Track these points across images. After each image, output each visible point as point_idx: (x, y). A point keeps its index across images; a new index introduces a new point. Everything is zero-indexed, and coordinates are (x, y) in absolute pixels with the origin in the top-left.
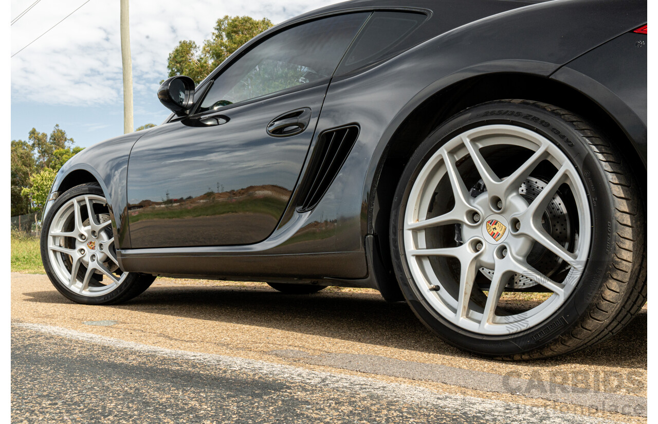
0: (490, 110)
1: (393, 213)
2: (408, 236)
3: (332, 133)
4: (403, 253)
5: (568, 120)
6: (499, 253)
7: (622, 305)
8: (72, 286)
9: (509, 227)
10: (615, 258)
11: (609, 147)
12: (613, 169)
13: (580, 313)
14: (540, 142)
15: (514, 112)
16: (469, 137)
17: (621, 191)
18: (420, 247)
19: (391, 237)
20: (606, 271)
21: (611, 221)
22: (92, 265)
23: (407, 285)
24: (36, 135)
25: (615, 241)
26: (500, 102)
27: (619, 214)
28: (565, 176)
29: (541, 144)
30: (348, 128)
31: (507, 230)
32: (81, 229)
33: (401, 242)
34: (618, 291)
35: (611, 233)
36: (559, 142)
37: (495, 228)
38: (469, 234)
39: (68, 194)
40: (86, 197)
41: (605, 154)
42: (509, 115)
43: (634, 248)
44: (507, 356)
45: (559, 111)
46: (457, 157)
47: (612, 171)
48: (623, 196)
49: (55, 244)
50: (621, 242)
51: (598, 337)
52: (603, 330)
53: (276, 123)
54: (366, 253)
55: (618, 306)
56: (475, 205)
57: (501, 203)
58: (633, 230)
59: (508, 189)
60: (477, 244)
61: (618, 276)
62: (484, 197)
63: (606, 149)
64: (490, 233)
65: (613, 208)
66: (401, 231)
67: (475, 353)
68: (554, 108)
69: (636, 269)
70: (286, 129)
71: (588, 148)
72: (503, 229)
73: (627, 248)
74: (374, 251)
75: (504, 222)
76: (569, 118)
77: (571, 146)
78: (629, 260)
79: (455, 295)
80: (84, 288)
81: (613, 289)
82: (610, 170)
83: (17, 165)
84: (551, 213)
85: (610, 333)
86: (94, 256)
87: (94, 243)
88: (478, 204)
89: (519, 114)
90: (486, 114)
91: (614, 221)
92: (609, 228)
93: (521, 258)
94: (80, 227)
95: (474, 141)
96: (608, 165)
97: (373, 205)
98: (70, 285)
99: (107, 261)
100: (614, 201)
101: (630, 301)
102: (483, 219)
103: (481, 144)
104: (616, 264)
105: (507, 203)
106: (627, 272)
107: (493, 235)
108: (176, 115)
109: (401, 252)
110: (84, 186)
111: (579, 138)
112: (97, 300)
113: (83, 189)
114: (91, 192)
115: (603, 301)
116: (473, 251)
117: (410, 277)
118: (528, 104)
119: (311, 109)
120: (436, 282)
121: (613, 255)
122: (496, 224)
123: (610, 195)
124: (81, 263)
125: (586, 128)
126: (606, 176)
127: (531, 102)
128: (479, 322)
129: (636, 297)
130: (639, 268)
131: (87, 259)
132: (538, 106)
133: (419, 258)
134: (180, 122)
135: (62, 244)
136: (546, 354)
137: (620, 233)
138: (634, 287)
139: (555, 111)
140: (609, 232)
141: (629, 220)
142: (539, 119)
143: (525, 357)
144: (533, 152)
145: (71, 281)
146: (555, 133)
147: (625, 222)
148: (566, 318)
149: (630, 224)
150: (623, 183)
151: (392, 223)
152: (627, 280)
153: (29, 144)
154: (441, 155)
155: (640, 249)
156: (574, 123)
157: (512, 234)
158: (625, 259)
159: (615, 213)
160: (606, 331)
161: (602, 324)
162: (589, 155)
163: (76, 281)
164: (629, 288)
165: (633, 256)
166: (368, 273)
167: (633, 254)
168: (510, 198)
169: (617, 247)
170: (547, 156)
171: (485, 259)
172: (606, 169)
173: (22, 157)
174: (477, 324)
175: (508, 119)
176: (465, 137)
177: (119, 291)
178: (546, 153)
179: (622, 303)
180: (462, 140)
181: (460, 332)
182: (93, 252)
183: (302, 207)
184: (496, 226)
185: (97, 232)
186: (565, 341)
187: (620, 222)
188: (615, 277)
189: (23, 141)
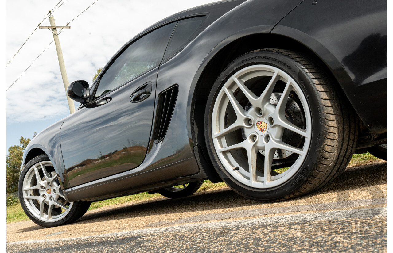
0: (244, 59)
1: (205, 130)
2: (216, 142)
3: (165, 93)
4: (215, 152)
5: (286, 55)
6: (266, 140)
7: (338, 153)
8: (42, 218)
9: (269, 124)
10: (326, 126)
11: (312, 65)
12: (315, 76)
13: (314, 163)
14: (273, 70)
15: (256, 57)
16: (236, 77)
17: (322, 88)
18: (224, 147)
19: (207, 144)
20: (323, 135)
21: (319, 106)
22: (51, 203)
23: (220, 170)
24: (24, 141)
25: (324, 117)
26: (248, 53)
27: (323, 101)
28: (291, 86)
29: (274, 71)
30: (173, 88)
31: (268, 125)
32: (41, 183)
33: (213, 146)
34: (333, 145)
35: (321, 112)
36: (283, 68)
37: (261, 126)
38: (248, 133)
39: (30, 164)
40: (41, 163)
41: (309, 69)
42: (254, 59)
43: (336, 119)
44: (281, 198)
45: (280, 51)
46: (234, 90)
47: (315, 77)
48: (323, 90)
49: (28, 195)
50: (327, 117)
51: (330, 175)
52: (332, 171)
53: (134, 94)
54: (195, 158)
55: (336, 154)
56: (248, 115)
57: (261, 110)
58: (333, 109)
59: (263, 101)
60: (253, 137)
61: (330, 136)
62: (252, 110)
63: (310, 66)
64: (259, 129)
65: (319, 98)
66: (211, 140)
67: (264, 201)
68: (277, 50)
69: (341, 131)
70: (141, 97)
71: (298, 67)
72: (266, 125)
73: (332, 119)
74: (199, 155)
75: (265, 120)
76: (286, 54)
77: (290, 68)
78: (334, 126)
79: (247, 169)
80: (49, 218)
81: (329, 144)
82: (313, 77)
83: (16, 161)
84: (291, 110)
85: (338, 172)
86: (51, 197)
87: (50, 190)
88: (250, 114)
89: (259, 58)
90: (242, 62)
91: (321, 106)
92: (319, 110)
93: (278, 140)
94: (40, 181)
95: (240, 78)
96: (312, 75)
97: (194, 129)
98: (41, 218)
99: (60, 198)
100: (318, 94)
101: (343, 151)
102: (254, 122)
103: (245, 79)
104: (327, 130)
105: (265, 110)
106: (335, 133)
107: (261, 130)
108: (82, 104)
109: (213, 152)
110: (38, 157)
111: (293, 63)
112: (58, 223)
113: (38, 159)
114: (43, 160)
115: (325, 153)
116: (252, 142)
117: (221, 165)
118: (263, 51)
119: (151, 82)
120: (236, 165)
121: (324, 125)
122: (261, 124)
123: (316, 91)
124: (45, 203)
125: (296, 57)
126: (312, 81)
127: (265, 49)
128: (263, 182)
129: (346, 147)
130: (342, 130)
131: (48, 200)
132: (269, 51)
133: (224, 153)
134: (85, 107)
135: (32, 194)
136: (302, 192)
137: (325, 112)
138: (343, 142)
139: (278, 51)
140: (320, 112)
141: (330, 103)
142: (270, 58)
143: (292, 196)
144: (271, 77)
145: (41, 215)
146: (280, 63)
147: (327, 105)
148: (308, 167)
149: (331, 105)
150: (321, 83)
151: (206, 136)
152: (336, 138)
153: (20, 146)
154: (224, 91)
155: (340, 119)
156: (289, 55)
157: (271, 127)
158: (332, 126)
159: (321, 101)
160: (334, 171)
161: (329, 166)
162: (300, 72)
163: (44, 215)
164: (340, 143)
165: (337, 124)
166: (199, 169)
167: (337, 122)
168: (265, 106)
169: (326, 120)
170: (280, 78)
171: (259, 145)
172: (311, 77)
173: (17, 156)
174: (262, 183)
175: (254, 62)
176: (234, 78)
177: (69, 215)
178: (278, 76)
179: (337, 152)
180: (233, 80)
181: (254, 190)
182: (50, 195)
183: (157, 140)
184: (262, 124)
185: (50, 183)
186: (310, 181)
187: (325, 105)
188: (328, 137)
189: (17, 146)
